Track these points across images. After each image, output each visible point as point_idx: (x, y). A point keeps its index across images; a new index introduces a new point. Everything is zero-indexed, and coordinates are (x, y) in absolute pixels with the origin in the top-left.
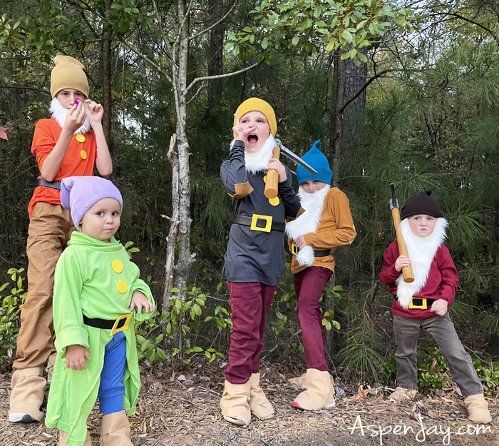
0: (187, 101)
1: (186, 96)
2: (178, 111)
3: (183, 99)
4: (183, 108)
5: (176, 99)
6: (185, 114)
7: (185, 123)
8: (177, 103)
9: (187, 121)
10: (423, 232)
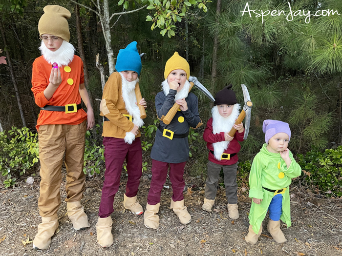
0: (110, 26)
1: (110, 24)
2: (104, 35)
3: (108, 26)
4: (108, 32)
5: (103, 27)
6: (110, 35)
7: (110, 41)
8: (103, 30)
9: (111, 39)
10: (225, 115)
